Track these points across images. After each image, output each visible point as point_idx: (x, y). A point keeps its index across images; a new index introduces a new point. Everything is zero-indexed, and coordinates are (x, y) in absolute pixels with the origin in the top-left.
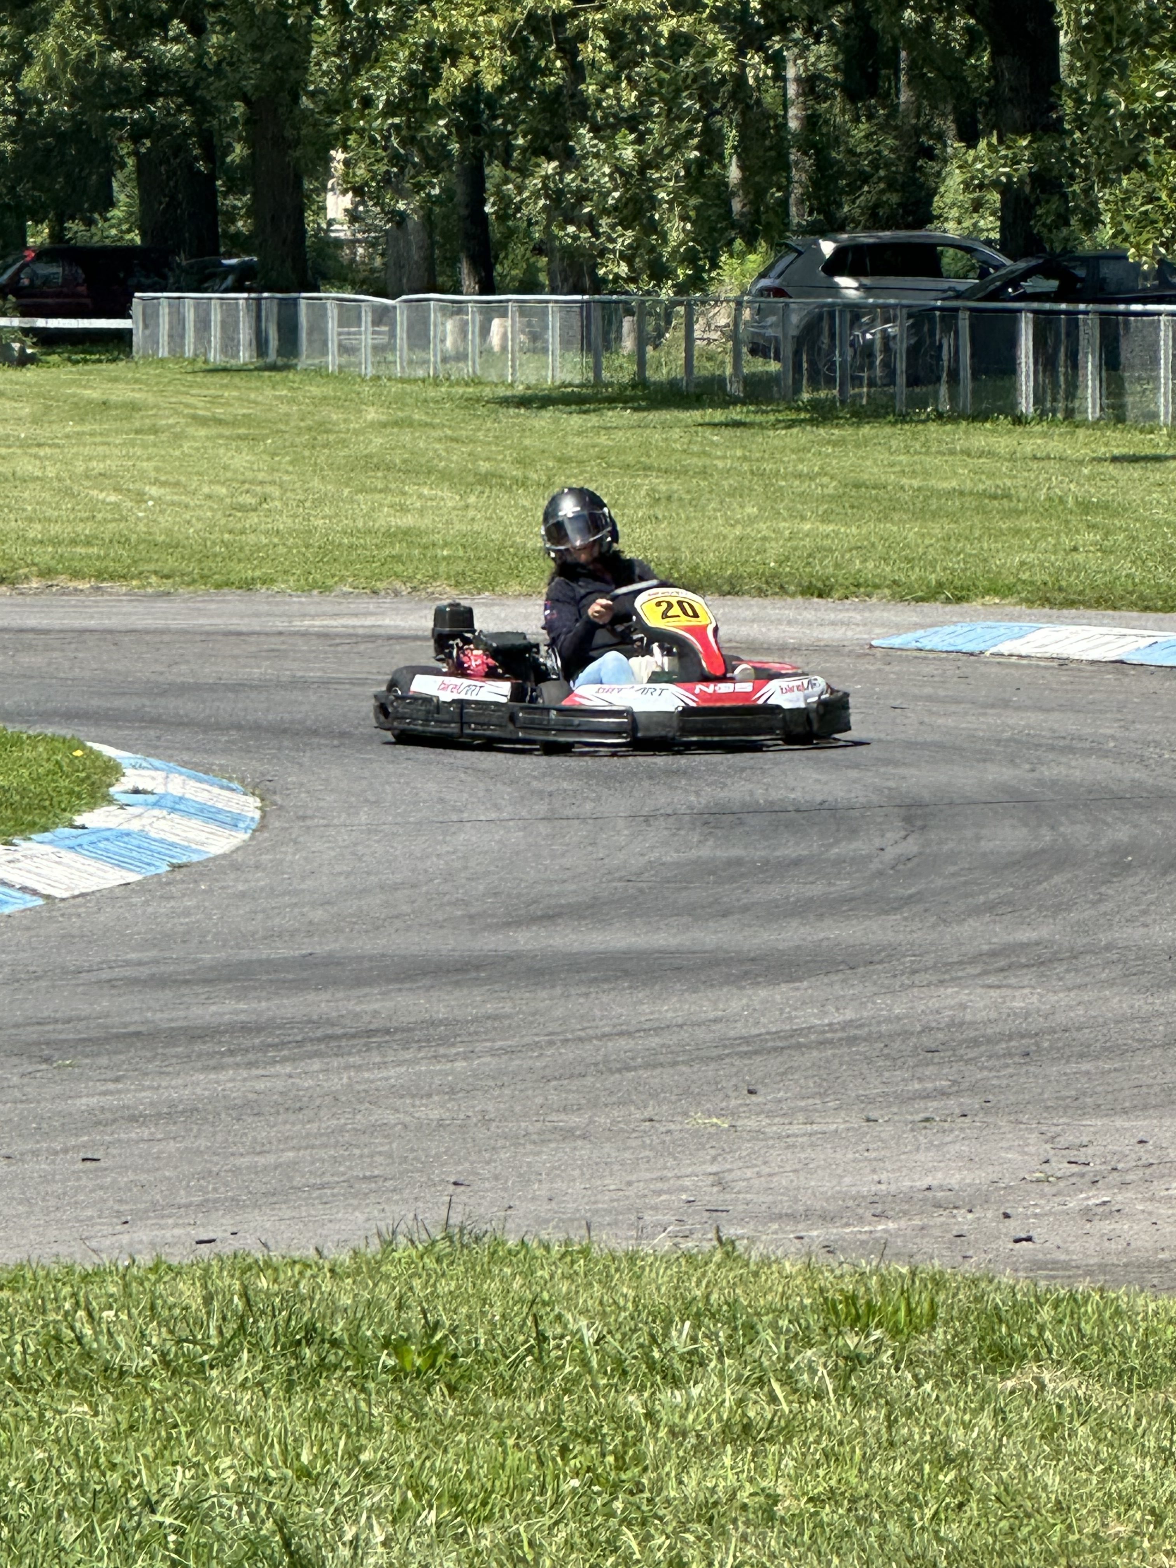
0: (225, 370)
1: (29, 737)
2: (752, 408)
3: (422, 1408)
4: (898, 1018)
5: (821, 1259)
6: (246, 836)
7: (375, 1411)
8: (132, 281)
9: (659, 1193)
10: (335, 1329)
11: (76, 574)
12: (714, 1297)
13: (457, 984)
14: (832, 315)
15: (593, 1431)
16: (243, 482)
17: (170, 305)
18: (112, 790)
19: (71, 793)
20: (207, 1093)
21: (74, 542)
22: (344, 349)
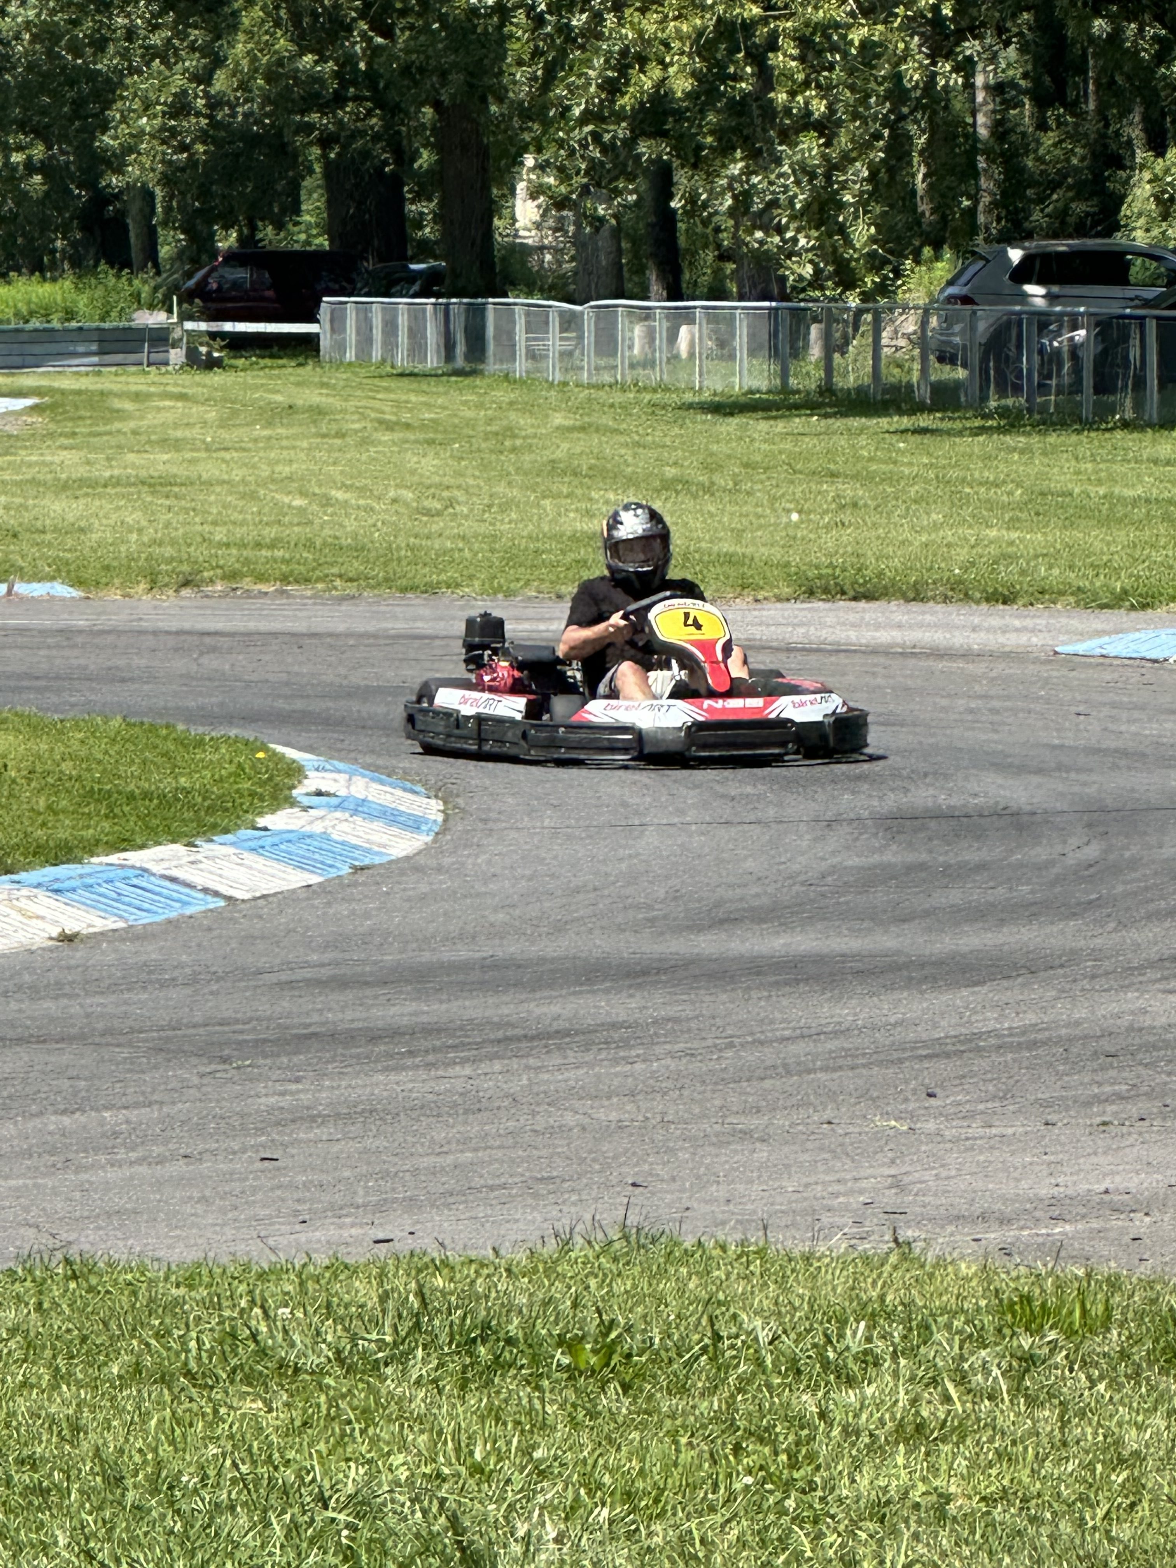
0: (412, 375)
1: (212, 739)
2: (938, 415)
3: (596, 1405)
4: (1077, 1023)
5: (998, 1261)
6: (429, 839)
7: (548, 1409)
8: (320, 287)
9: (836, 1195)
10: (510, 1327)
11: (261, 578)
12: (889, 1298)
13: (639, 986)
14: (1020, 324)
15: (766, 1430)
16: (429, 487)
17: (357, 310)
18: (295, 792)
19: (253, 794)
20: (385, 1094)
21: (258, 545)
22: (532, 355)
